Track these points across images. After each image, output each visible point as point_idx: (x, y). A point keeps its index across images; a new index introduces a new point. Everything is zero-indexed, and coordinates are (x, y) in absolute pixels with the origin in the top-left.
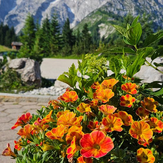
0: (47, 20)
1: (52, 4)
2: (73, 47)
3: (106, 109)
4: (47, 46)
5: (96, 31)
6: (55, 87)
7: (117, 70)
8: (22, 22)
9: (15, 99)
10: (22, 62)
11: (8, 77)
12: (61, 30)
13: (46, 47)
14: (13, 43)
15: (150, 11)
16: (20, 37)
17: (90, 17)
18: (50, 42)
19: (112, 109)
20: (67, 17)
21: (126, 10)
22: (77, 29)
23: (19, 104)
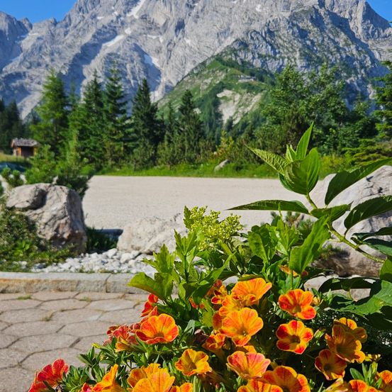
0: (97, 85)
1: (106, 47)
2: (159, 146)
3: (246, 361)
4: (98, 145)
5: (213, 108)
6: (118, 250)
7: (267, 253)
8: (36, 90)
9: (23, 285)
10: (37, 193)
11: (5, 230)
12: (130, 107)
13: (95, 149)
14: (15, 142)
15: (336, 59)
16: (32, 128)
17: (197, 74)
18: (105, 136)
19: (259, 363)
20: (143, 76)
21: (280, 57)
22: (166, 104)
23: (32, 297)
